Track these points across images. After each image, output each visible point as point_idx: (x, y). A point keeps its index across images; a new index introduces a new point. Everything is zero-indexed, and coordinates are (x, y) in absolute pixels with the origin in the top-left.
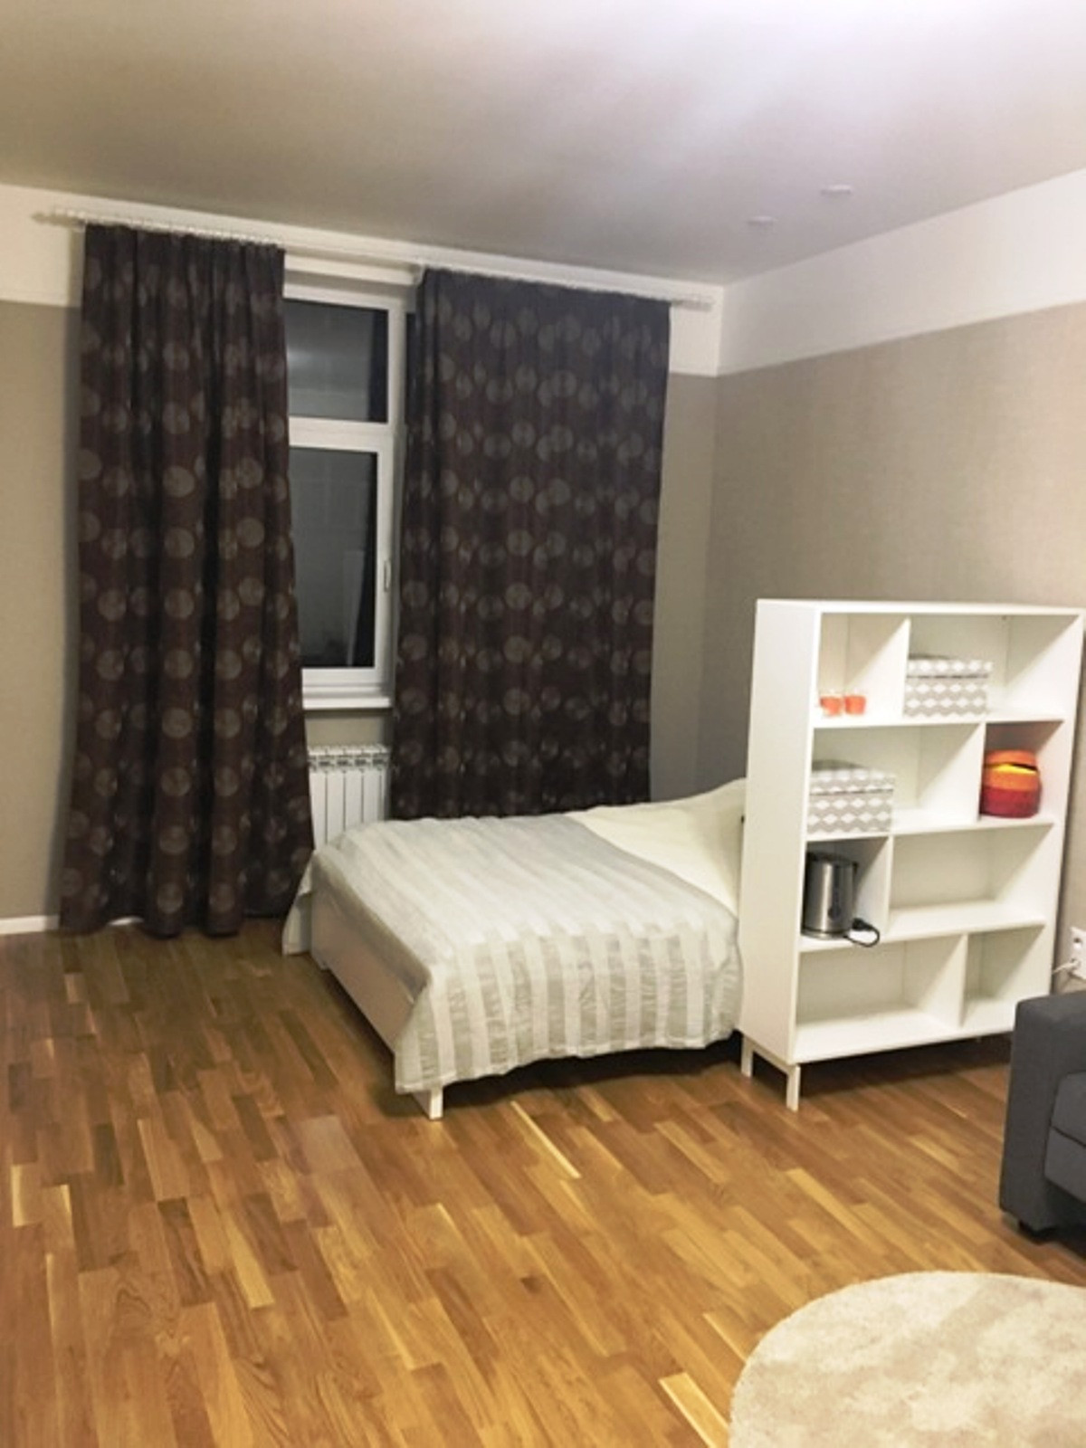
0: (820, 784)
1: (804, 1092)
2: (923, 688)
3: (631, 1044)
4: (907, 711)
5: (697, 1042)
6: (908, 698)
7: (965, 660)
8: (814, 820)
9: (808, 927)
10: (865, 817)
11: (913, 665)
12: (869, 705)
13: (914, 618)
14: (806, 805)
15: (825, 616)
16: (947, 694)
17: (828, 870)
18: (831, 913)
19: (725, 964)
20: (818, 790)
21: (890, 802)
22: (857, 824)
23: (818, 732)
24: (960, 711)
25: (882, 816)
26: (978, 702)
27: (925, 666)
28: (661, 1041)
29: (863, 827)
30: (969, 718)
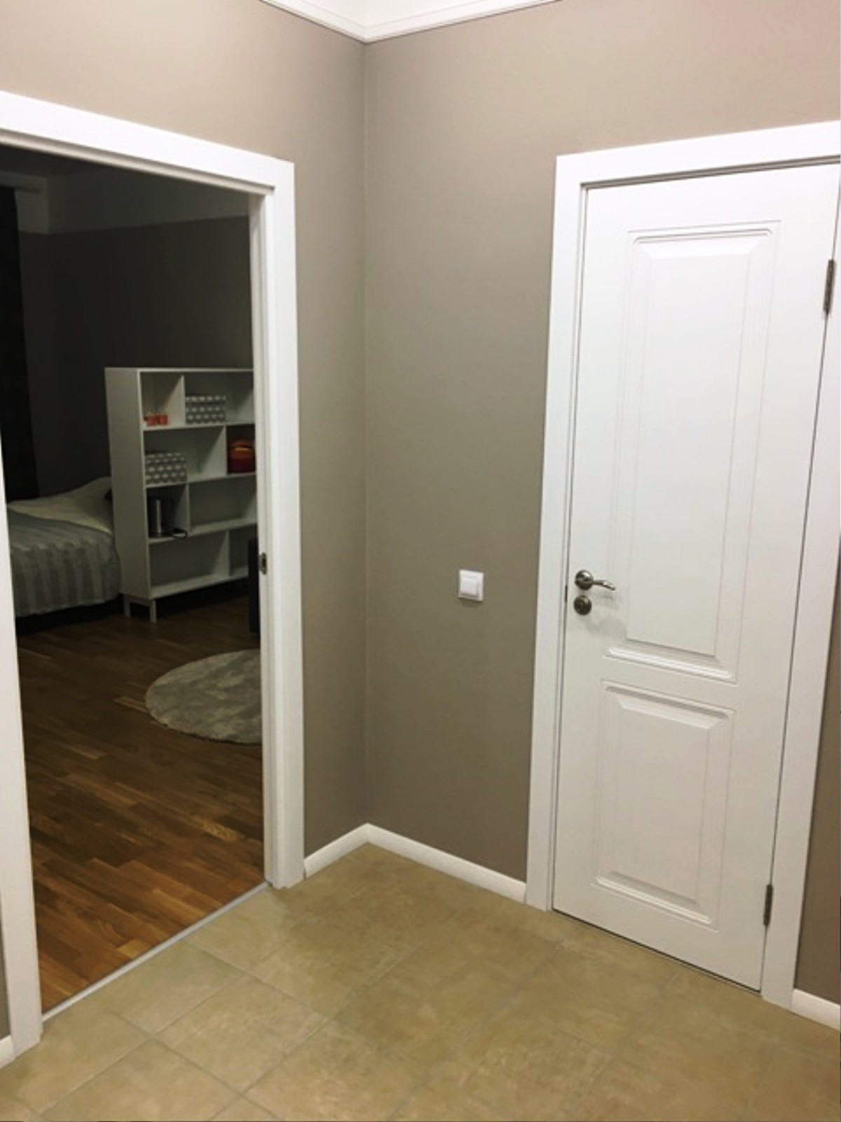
0: (150, 459)
1: (159, 616)
2: (194, 410)
3: (65, 606)
4: (188, 421)
5: (99, 601)
6: (188, 414)
7: (213, 395)
8: (148, 477)
9: (152, 533)
10: (174, 475)
11: (188, 399)
12: (170, 420)
13: (186, 374)
14: (144, 471)
15: (142, 374)
16: (206, 412)
17: (158, 502)
18: (163, 525)
19: (110, 560)
20: (149, 462)
21: (185, 466)
22: (170, 478)
23: (146, 433)
24: (214, 421)
25: (182, 474)
26: (221, 416)
27: (194, 399)
28: (81, 603)
29: (174, 480)
30: (218, 424)
